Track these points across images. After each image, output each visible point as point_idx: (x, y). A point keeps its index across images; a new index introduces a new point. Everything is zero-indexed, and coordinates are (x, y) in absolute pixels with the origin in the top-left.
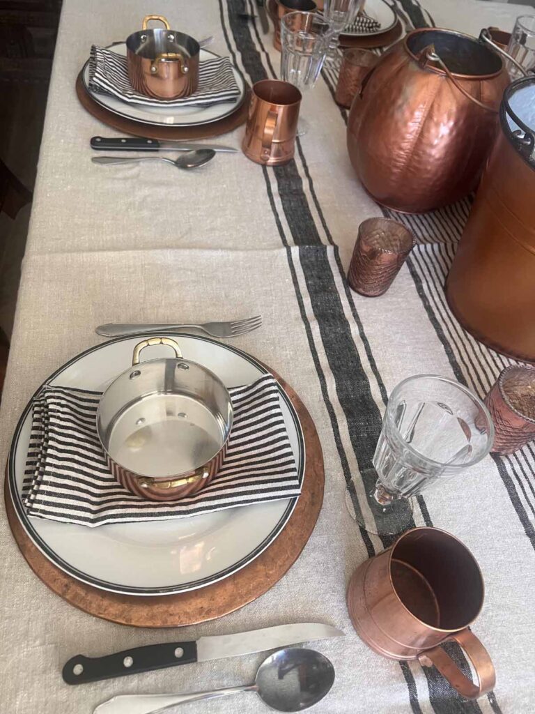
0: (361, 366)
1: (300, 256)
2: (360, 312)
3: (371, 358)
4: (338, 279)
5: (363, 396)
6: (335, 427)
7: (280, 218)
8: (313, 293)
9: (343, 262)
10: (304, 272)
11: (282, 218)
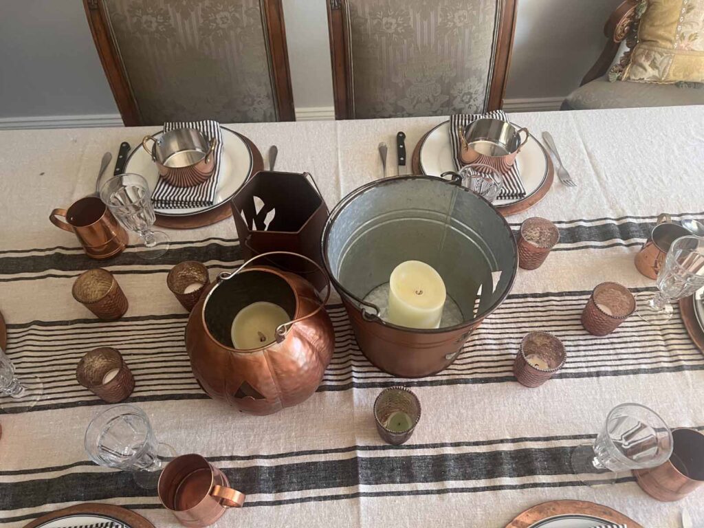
0: (484, 453)
1: (366, 484)
2: (427, 440)
3: (477, 444)
4: (392, 453)
5: (511, 457)
6: (543, 485)
7: (313, 496)
8: (411, 479)
9: (372, 444)
10: (385, 483)
11: (313, 493)
